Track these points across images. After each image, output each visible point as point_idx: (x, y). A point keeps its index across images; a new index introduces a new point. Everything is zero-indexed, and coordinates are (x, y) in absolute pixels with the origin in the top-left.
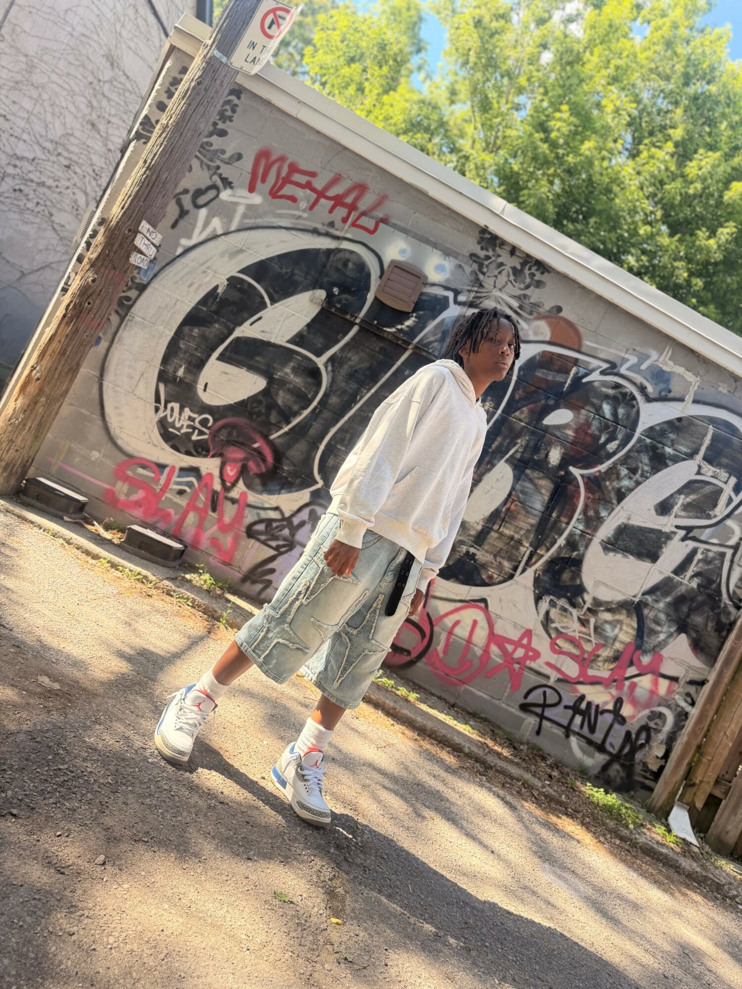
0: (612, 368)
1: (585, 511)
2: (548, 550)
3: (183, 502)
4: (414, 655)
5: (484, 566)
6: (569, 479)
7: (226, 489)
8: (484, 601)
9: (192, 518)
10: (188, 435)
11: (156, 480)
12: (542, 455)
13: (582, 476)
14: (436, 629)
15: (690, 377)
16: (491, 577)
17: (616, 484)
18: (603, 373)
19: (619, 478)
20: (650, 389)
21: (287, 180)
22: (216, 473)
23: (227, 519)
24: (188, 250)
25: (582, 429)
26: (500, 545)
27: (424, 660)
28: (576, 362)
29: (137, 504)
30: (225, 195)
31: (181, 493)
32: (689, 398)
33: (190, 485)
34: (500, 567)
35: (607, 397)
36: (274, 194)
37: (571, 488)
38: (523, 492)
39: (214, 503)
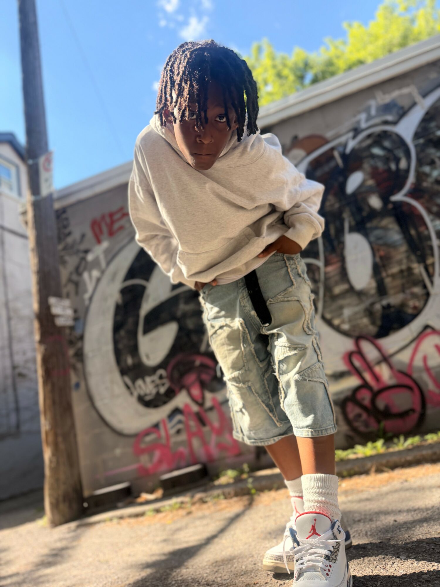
0: (356, 131)
1: (429, 211)
2: (432, 255)
3: (183, 437)
4: (418, 408)
5: (404, 304)
6: (399, 205)
7: (201, 405)
8: (427, 327)
9: (196, 443)
10: (158, 393)
11: (159, 437)
12: (366, 209)
13: (406, 195)
14: (415, 375)
15: (405, 91)
16: (415, 308)
17: (430, 180)
18: (354, 137)
19: (427, 175)
20: (390, 118)
21: (113, 222)
22: (188, 400)
23: (216, 424)
24: (91, 299)
25: (374, 174)
26: (398, 282)
27: (429, 406)
28: (332, 149)
29: (160, 462)
30: (90, 257)
31: (178, 432)
32: (418, 98)
33: (180, 422)
34: (414, 296)
35: (370, 147)
36: (111, 234)
37: (405, 209)
38: (379, 238)
39: (201, 420)
